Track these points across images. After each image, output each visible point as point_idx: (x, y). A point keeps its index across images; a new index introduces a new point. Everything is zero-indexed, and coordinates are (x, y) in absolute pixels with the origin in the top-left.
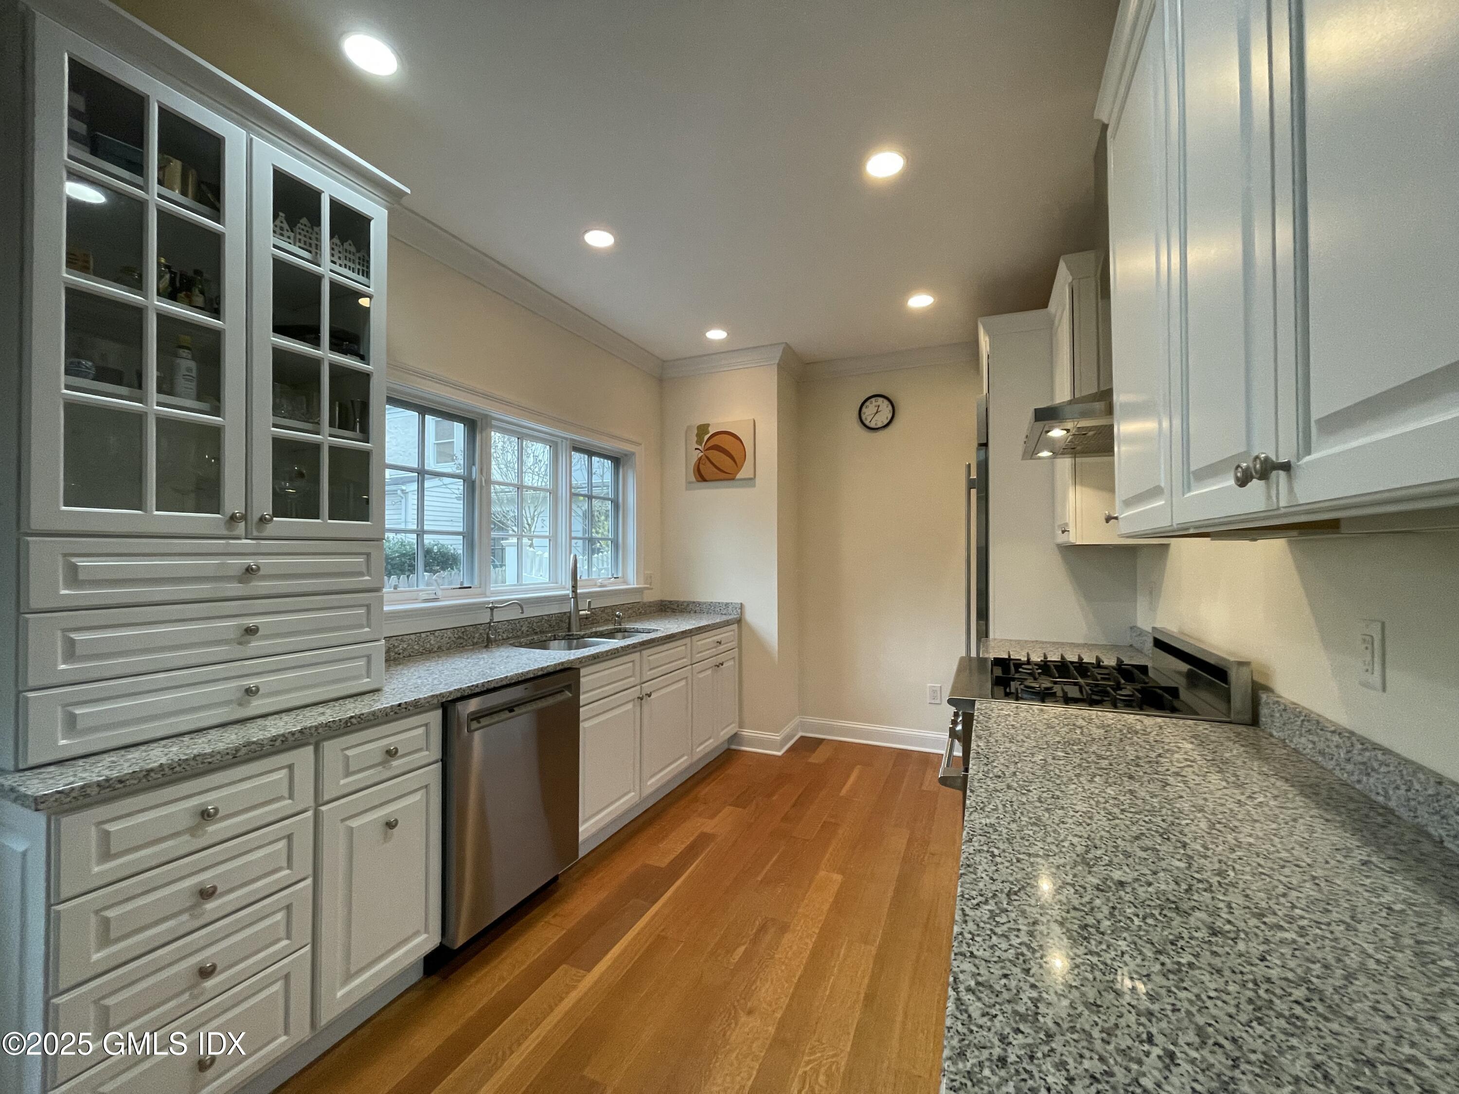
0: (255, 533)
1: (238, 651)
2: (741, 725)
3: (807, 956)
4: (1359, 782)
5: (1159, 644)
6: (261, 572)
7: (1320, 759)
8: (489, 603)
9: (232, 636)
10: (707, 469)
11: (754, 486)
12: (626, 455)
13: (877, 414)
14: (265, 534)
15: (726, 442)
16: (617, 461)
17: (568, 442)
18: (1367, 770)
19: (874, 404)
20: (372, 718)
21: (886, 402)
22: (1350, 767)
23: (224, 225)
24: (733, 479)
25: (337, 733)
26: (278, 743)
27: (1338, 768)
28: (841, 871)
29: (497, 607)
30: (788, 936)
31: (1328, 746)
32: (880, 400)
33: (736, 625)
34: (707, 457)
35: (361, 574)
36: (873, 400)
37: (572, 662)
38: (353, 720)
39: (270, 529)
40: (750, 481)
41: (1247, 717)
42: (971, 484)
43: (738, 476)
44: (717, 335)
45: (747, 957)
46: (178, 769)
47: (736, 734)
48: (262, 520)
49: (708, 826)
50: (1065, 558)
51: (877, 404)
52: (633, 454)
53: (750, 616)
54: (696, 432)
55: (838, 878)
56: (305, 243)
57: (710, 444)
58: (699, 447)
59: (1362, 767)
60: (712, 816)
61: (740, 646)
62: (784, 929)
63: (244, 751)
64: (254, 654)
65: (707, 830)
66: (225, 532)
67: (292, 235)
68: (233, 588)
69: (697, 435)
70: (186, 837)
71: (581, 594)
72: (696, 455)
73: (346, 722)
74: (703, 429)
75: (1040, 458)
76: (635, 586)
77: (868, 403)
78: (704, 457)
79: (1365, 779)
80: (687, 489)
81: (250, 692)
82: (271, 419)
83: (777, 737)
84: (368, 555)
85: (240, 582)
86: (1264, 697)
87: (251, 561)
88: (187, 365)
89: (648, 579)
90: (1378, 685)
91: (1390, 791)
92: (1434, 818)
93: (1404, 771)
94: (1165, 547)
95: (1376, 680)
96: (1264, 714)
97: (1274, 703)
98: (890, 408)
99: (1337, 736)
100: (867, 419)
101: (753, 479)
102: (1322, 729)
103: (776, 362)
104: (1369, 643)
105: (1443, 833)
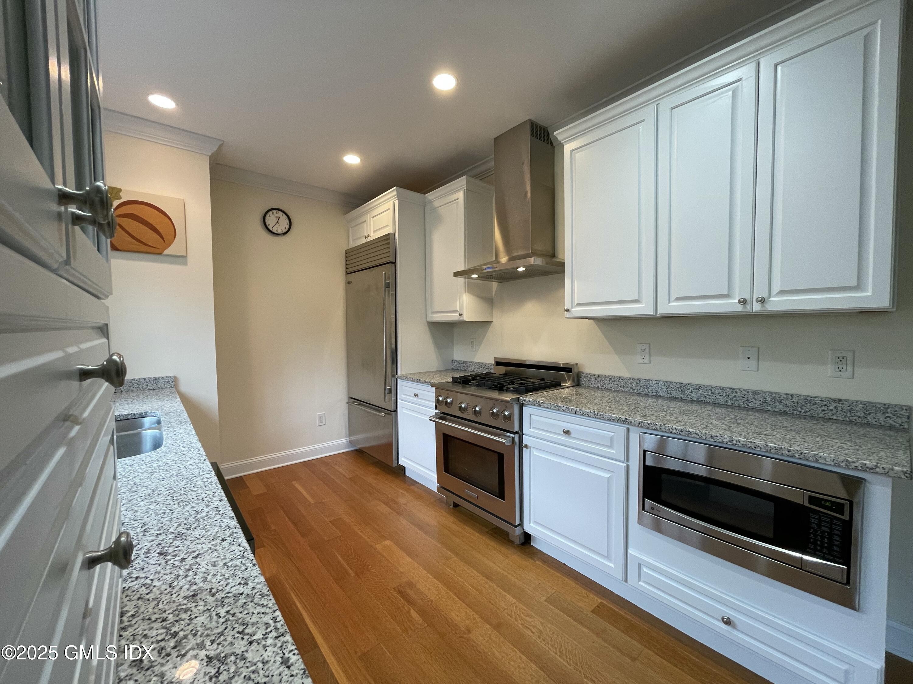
4: (643, 391)
5: (499, 363)
7: (620, 388)
11: (187, 265)
13: (277, 222)
15: (149, 215)
18: (647, 386)
19: (276, 214)
21: (284, 216)
22: (638, 388)
24: (160, 254)
27: (631, 389)
30: (419, 586)
31: (626, 384)
32: (280, 214)
34: (119, 225)
36: (275, 211)
40: (181, 259)
41: (577, 383)
43: (166, 253)
55: (388, 542)
57: (122, 211)
59: (645, 386)
62: (411, 585)
77: (271, 212)
79: (646, 390)
86: (585, 375)
90: (648, 362)
91: (659, 390)
92: (679, 393)
93: (666, 384)
94: (490, 322)
95: (646, 360)
96: (583, 380)
97: (591, 376)
98: (287, 221)
99: (631, 380)
100: (269, 225)
101: (185, 257)
102: (622, 379)
103: (210, 154)
104: (643, 350)
105: (682, 396)
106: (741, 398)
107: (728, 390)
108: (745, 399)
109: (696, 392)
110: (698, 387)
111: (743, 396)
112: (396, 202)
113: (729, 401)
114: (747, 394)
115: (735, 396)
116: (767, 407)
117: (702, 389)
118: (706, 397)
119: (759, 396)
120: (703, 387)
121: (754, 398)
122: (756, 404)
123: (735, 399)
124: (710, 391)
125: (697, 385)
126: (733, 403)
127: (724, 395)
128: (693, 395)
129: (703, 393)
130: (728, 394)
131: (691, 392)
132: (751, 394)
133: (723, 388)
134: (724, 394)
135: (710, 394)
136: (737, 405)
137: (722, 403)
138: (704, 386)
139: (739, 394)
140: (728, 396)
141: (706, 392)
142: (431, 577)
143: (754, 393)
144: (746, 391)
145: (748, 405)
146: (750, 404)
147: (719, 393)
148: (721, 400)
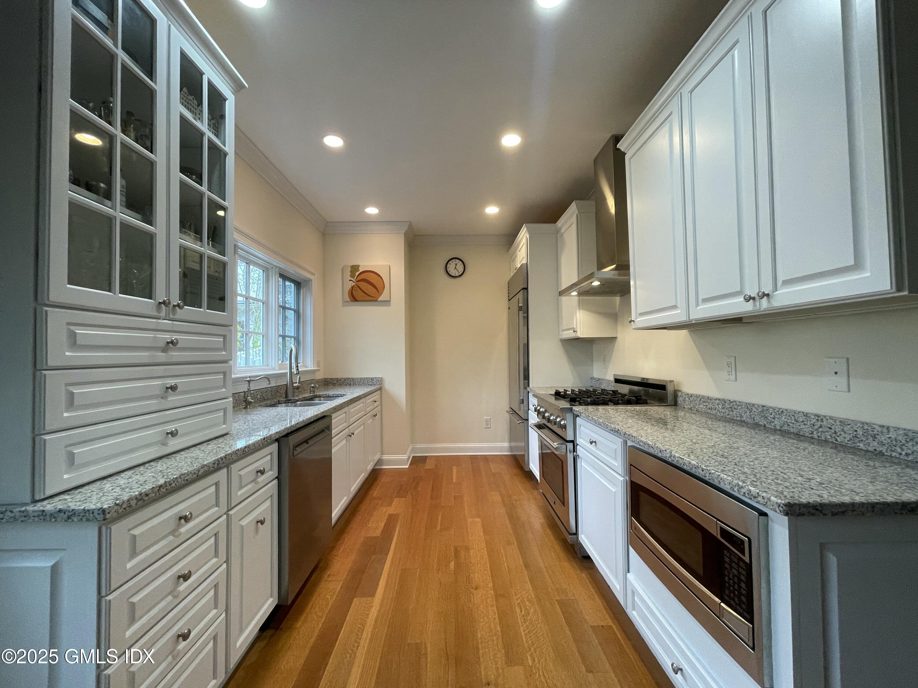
0: (171, 316)
1: (163, 404)
2: (382, 453)
3: (487, 557)
4: (728, 415)
5: (617, 381)
7: (709, 411)
8: (246, 377)
9: (158, 393)
10: (358, 294)
11: (390, 305)
12: (305, 281)
13: (455, 268)
14: (176, 317)
15: (372, 278)
16: (298, 284)
17: (277, 270)
18: (732, 409)
19: (454, 263)
21: (460, 262)
22: (724, 411)
23: (156, 83)
24: (376, 301)
25: (237, 459)
27: (718, 412)
28: (478, 516)
29: (253, 380)
30: (472, 551)
31: (714, 405)
32: (457, 260)
33: (379, 391)
34: (358, 286)
35: (221, 350)
36: (454, 260)
37: (326, 411)
39: (177, 314)
40: (387, 303)
41: (673, 403)
42: (520, 309)
43: (380, 299)
44: (372, 211)
45: (458, 565)
47: (379, 459)
48: (176, 306)
49: (391, 510)
50: (563, 346)
51: (456, 263)
52: (310, 280)
53: (387, 385)
54: (350, 269)
55: (478, 520)
57: (360, 278)
58: (353, 279)
59: (730, 409)
60: (390, 504)
61: (381, 404)
62: (467, 549)
64: (172, 406)
65: (391, 512)
66: (155, 314)
68: (161, 356)
69: (351, 272)
70: (171, 538)
71: (302, 371)
72: (352, 284)
74: (354, 268)
75: (572, 296)
76: (312, 368)
77: (451, 262)
78: (356, 286)
79: (731, 413)
80: (343, 306)
81: (172, 434)
82: (179, 232)
83: (405, 457)
84: (224, 337)
85: (162, 352)
86: (680, 394)
87: (174, 337)
89: (318, 364)
90: (734, 379)
91: (743, 414)
92: (762, 419)
93: (749, 406)
94: (614, 338)
95: (733, 377)
96: (680, 400)
97: (685, 395)
98: (463, 266)
99: (718, 401)
100: (450, 271)
101: (389, 301)
102: (710, 400)
103: (404, 232)
104: (729, 365)
105: (765, 423)
106: (828, 429)
107: (813, 417)
108: (833, 431)
109: (779, 418)
110: (780, 412)
111: (830, 426)
112: (528, 236)
113: (815, 433)
114: (834, 423)
115: (821, 427)
116: (858, 444)
117: (785, 414)
118: (789, 425)
119: (849, 427)
120: (785, 412)
121: (843, 430)
122: (845, 438)
123: (821, 429)
124: (793, 417)
125: (780, 409)
126: (820, 435)
127: (809, 424)
128: (776, 423)
129: (786, 420)
130: (812, 422)
131: (774, 418)
132: (839, 424)
133: (807, 414)
134: (809, 422)
135: (793, 422)
136: (823, 438)
137: (807, 434)
138: (786, 410)
139: (825, 423)
140: (814, 426)
141: (789, 418)
142: (485, 549)
143: (843, 422)
144: (832, 420)
145: (836, 440)
146: (838, 439)
147: (803, 421)
148: (806, 430)
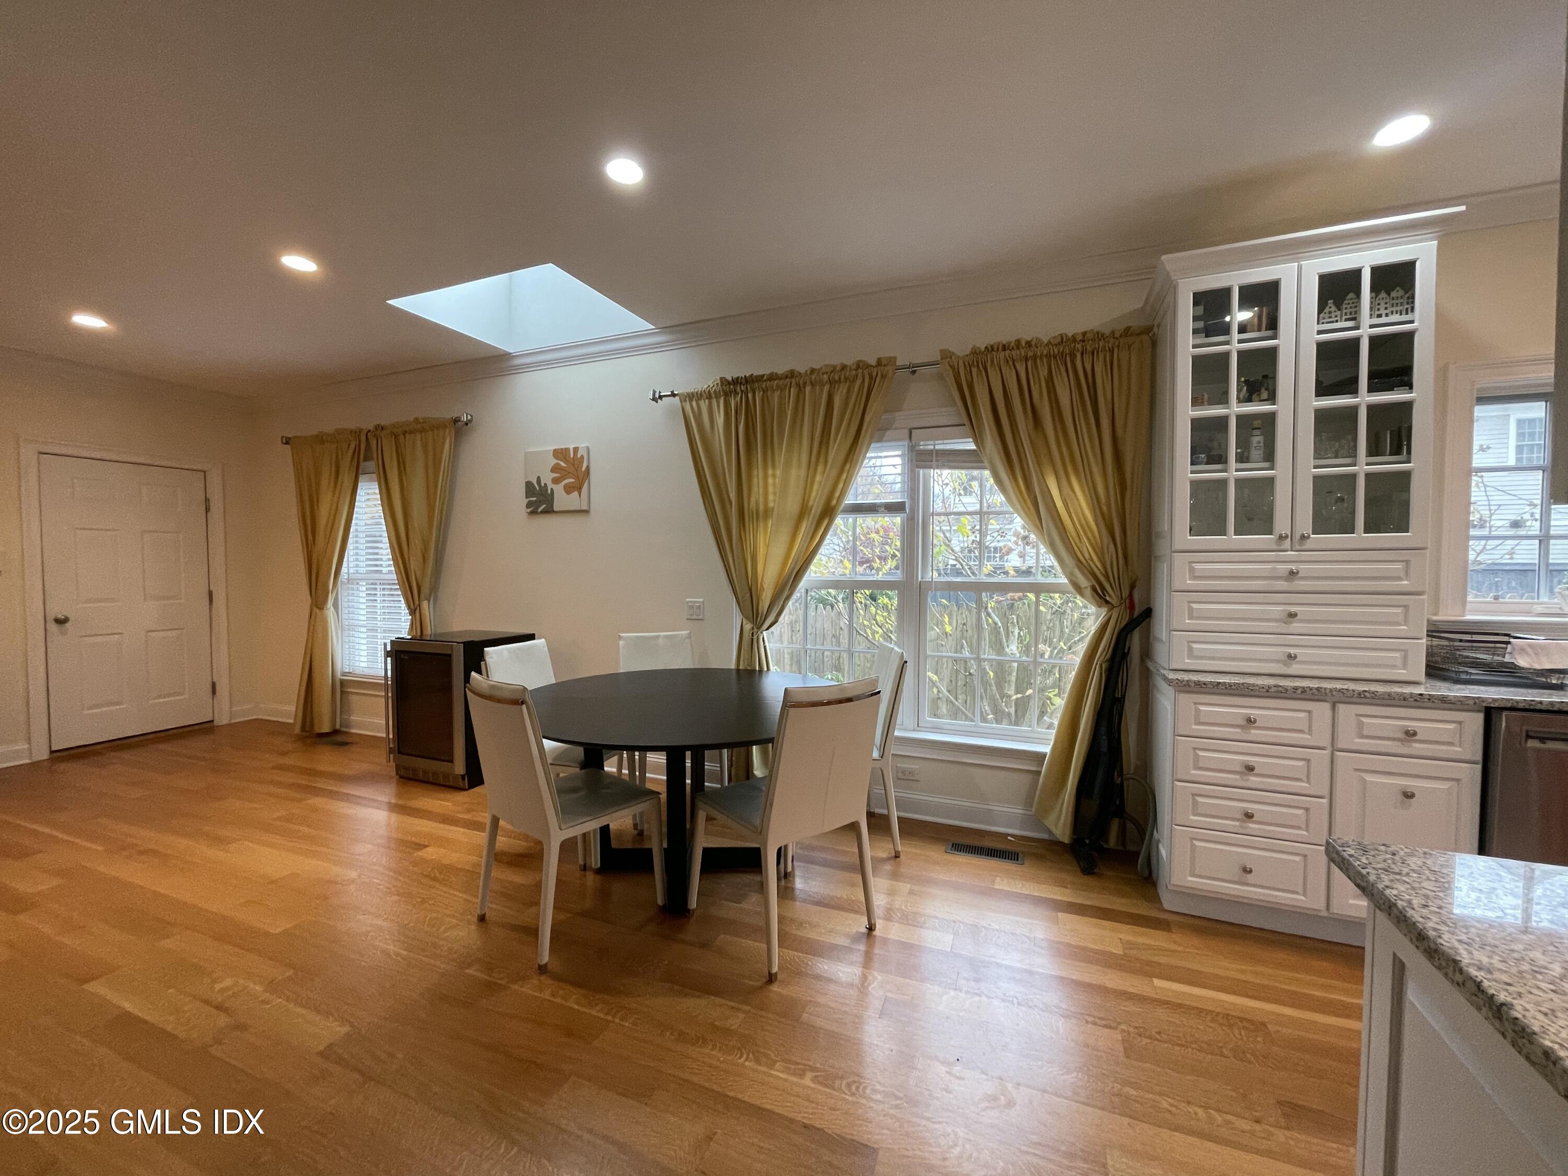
0: (1298, 547)
1: (1284, 628)
6: (1300, 575)
9: (1280, 618)
14: (1304, 547)
20: (1387, 697)
23: (1279, 340)
25: (1347, 700)
26: (1299, 691)
35: (1400, 579)
38: (1367, 694)
39: (1308, 545)
46: (1233, 687)
48: (1303, 538)
56: (1351, 313)
63: (1273, 689)
64: (1294, 632)
66: (1275, 547)
67: (1338, 313)
68: (1282, 585)
73: (1360, 694)
81: (1292, 657)
82: (1312, 462)
84: (1407, 562)
85: (1286, 581)
87: (1293, 567)
88: (1257, 439)
